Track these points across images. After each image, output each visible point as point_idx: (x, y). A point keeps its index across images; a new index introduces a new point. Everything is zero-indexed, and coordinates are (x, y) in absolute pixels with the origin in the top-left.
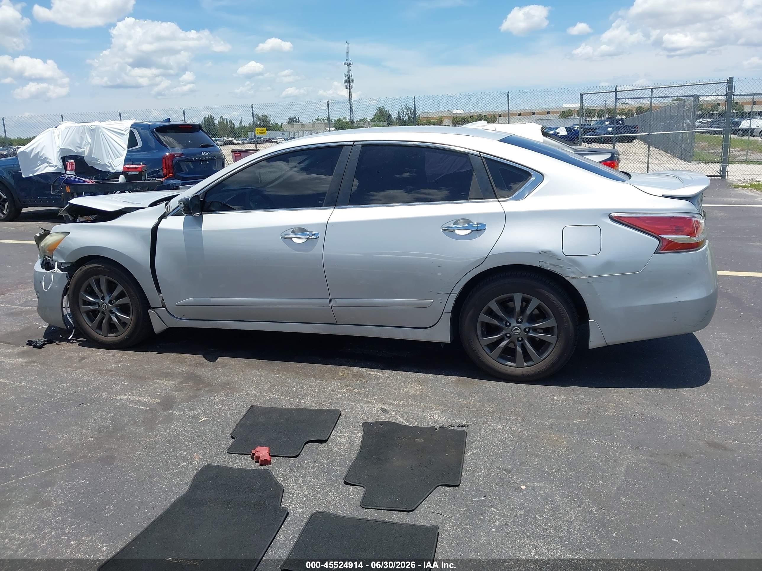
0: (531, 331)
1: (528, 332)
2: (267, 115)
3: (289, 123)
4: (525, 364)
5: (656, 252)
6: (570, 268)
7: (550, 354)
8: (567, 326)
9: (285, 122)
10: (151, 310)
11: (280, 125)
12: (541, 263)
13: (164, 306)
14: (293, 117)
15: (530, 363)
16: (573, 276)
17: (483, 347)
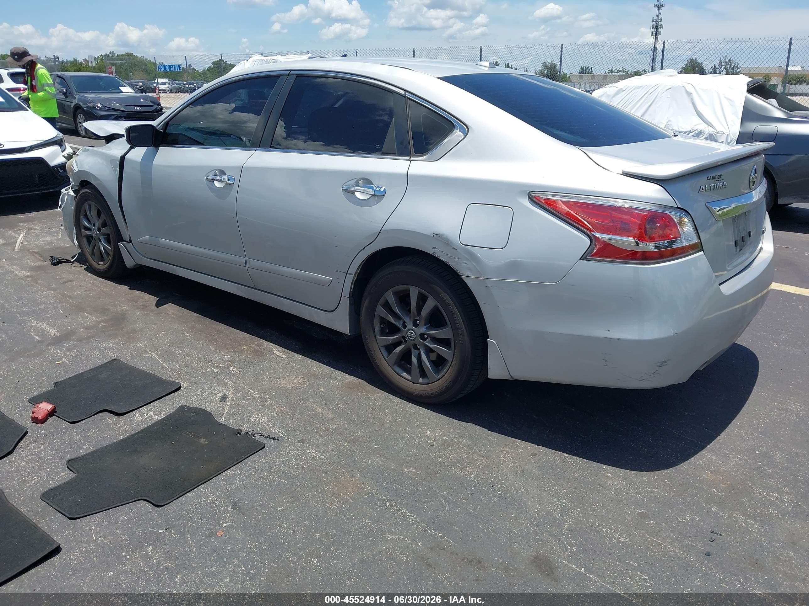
0: (429, 339)
1: (425, 339)
2: (556, 64)
3: (580, 73)
4: (421, 380)
5: (583, 258)
6: (466, 262)
7: (445, 374)
8: (462, 341)
9: (576, 72)
10: (121, 243)
11: (569, 75)
12: (435, 251)
13: (131, 241)
14: (586, 67)
15: (426, 380)
16: (469, 274)
17: (380, 348)
